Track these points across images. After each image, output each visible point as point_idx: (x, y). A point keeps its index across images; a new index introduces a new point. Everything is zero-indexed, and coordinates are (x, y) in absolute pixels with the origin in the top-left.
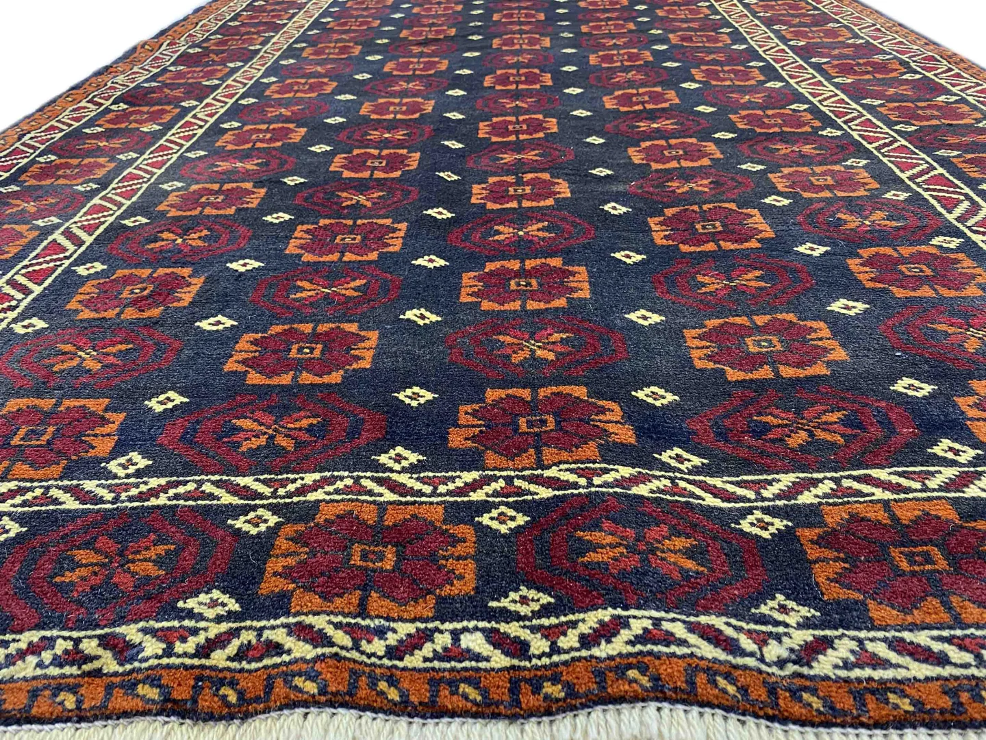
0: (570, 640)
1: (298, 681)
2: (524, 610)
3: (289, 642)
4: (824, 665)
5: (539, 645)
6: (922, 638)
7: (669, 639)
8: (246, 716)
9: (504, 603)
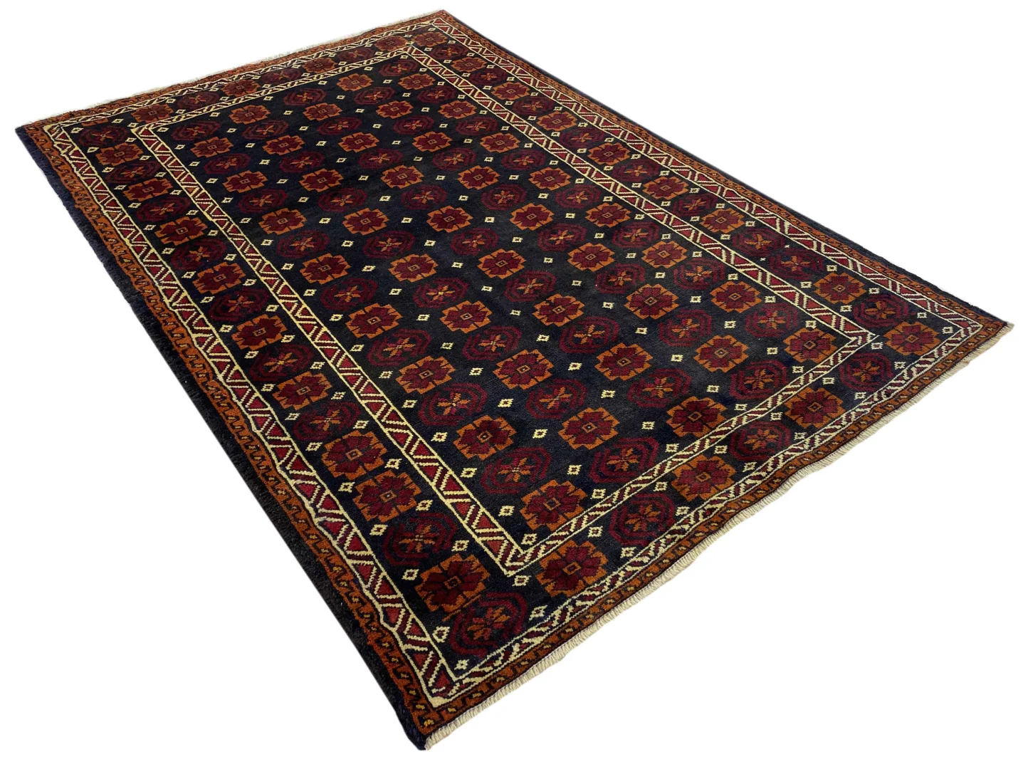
0: (770, 469)
1: (728, 511)
2: (752, 468)
3: (714, 506)
4: (817, 444)
5: (764, 474)
6: (829, 427)
7: (789, 456)
8: (723, 526)
9: (746, 470)
